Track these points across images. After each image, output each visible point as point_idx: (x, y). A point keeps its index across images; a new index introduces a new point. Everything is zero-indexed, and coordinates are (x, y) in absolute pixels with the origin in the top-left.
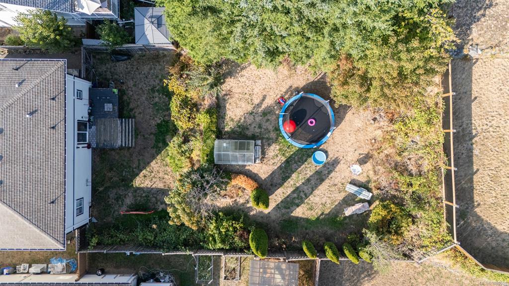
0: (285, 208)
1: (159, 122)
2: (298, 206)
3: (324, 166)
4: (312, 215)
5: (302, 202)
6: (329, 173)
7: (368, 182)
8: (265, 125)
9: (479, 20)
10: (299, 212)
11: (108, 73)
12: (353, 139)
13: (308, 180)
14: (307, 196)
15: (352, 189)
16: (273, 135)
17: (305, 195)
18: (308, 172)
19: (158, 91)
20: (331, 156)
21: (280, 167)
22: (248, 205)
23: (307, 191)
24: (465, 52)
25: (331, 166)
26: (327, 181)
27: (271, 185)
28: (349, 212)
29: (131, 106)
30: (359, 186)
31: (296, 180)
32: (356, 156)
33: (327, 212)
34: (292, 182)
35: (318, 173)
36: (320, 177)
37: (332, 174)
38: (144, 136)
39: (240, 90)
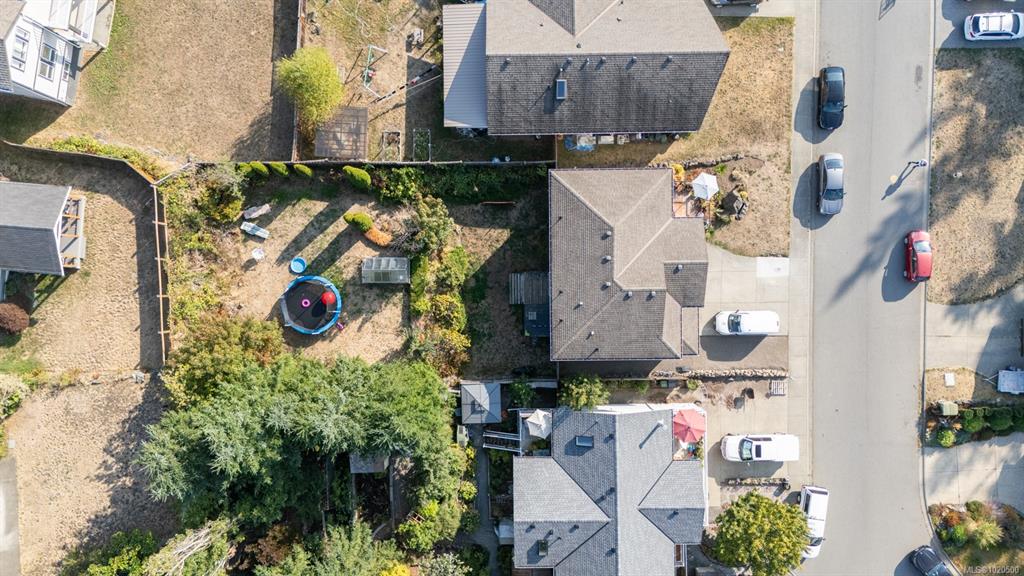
0: (335, 211)
1: (483, 302)
2: (321, 213)
3: (293, 256)
4: (305, 204)
5: (316, 217)
6: (287, 249)
7: (245, 241)
8: (358, 300)
9: (136, 407)
10: (320, 206)
12: (263, 287)
13: (310, 241)
14: (312, 223)
15: (262, 233)
16: (350, 289)
17: (313, 225)
18: (310, 250)
19: (485, 335)
20: (286, 268)
21: (341, 254)
22: (377, 212)
23: (312, 229)
24: (148, 375)
25: (286, 257)
26: (290, 240)
27: (351, 235)
28: (266, 208)
29: (514, 318)
30: (254, 235)
31: (324, 241)
32: (258, 268)
33: (289, 208)
34: (328, 238)
35: (299, 249)
36: (297, 245)
37: (284, 248)
38: (500, 286)
39: (387, 336)
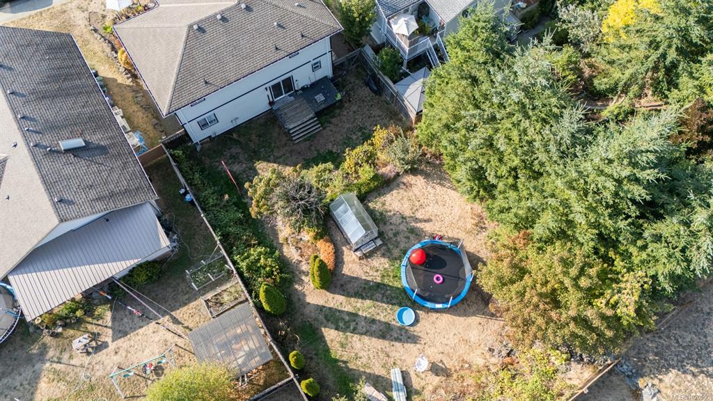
0: (326, 316)
1: (334, 151)
2: (337, 329)
3: (401, 329)
4: (337, 352)
5: (344, 331)
6: (397, 339)
7: (418, 393)
8: (400, 238)
10: (331, 335)
11: (351, 85)
12: (453, 341)
13: (373, 321)
14: (354, 331)
15: (396, 377)
16: (396, 252)
17: (355, 329)
18: (382, 315)
19: (364, 133)
20: (417, 328)
21: (367, 282)
22: (303, 278)
23: (359, 327)
24: (641, 382)
25: (405, 336)
26: (386, 343)
27: (342, 286)
28: (368, 390)
29: (333, 120)
30: (404, 385)
31: (365, 308)
32: (437, 358)
33: (351, 366)
34: (359, 305)
35: (388, 325)
36: (385, 332)
37: (397, 344)
38: (311, 145)
39: (418, 194)
